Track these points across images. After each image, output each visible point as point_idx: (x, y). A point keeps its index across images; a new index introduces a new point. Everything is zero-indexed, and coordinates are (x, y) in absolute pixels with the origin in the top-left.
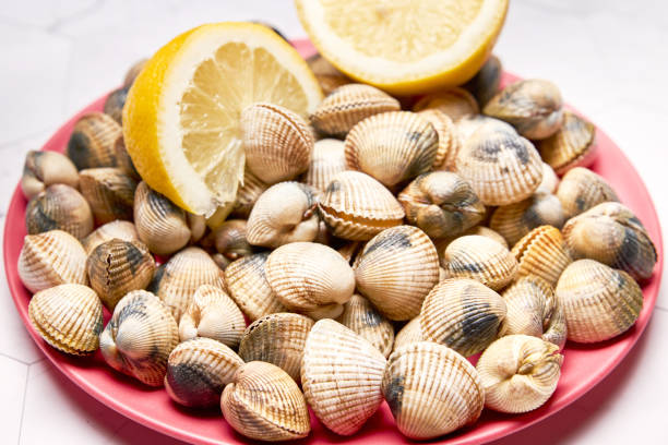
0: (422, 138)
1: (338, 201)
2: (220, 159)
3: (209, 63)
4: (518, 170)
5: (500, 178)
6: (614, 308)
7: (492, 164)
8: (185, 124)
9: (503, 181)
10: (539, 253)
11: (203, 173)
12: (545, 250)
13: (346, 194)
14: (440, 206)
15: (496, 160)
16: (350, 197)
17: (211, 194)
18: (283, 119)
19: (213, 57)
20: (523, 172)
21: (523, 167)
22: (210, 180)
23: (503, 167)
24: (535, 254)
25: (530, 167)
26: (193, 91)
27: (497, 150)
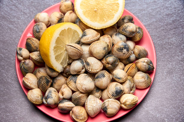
0: (106, 48)
1: (89, 69)
2: (63, 58)
3: (58, 38)
4: (127, 53)
5: (123, 55)
6: (146, 84)
7: (121, 53)
8: (55, 54)
9: (124, 55)
10: (131, 71)
11: (60, 63)
12: (132, 70)
13: (91, 67)
14: (111, 65)
15: (122, 52)
16: (92, 67)
17: (62, 66)
18: (77, 49)
19: (59, 36)
20: (128, 53)
21: (128, 52)
22: (62, 63)
23: (124, 53)
24: (130, 71)
25: (129, 52)
26: (56, 46)
27: (123, 50)
